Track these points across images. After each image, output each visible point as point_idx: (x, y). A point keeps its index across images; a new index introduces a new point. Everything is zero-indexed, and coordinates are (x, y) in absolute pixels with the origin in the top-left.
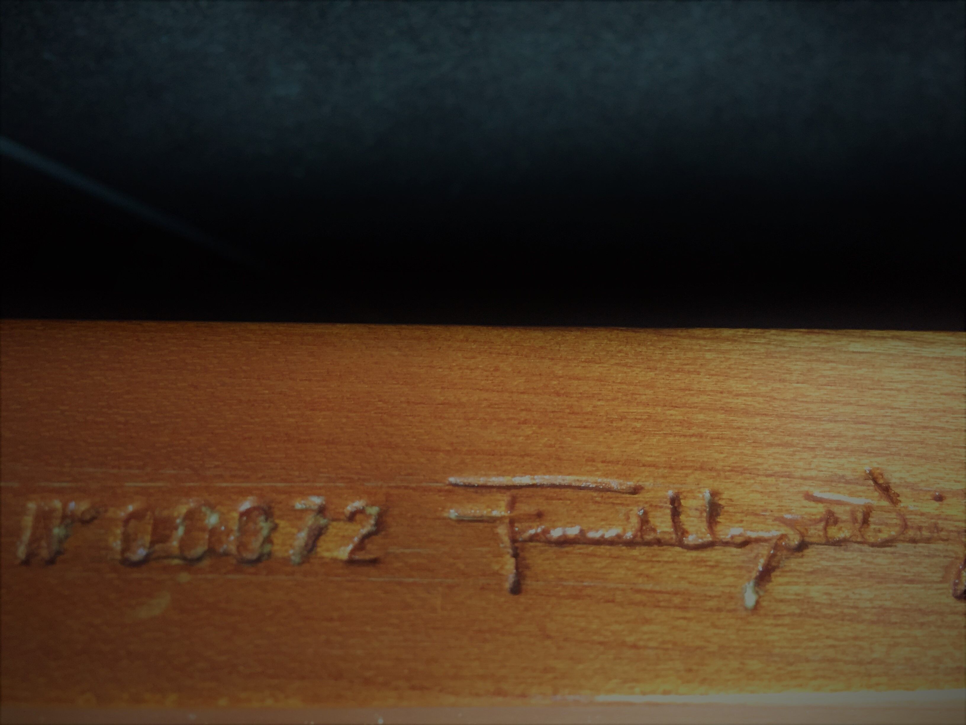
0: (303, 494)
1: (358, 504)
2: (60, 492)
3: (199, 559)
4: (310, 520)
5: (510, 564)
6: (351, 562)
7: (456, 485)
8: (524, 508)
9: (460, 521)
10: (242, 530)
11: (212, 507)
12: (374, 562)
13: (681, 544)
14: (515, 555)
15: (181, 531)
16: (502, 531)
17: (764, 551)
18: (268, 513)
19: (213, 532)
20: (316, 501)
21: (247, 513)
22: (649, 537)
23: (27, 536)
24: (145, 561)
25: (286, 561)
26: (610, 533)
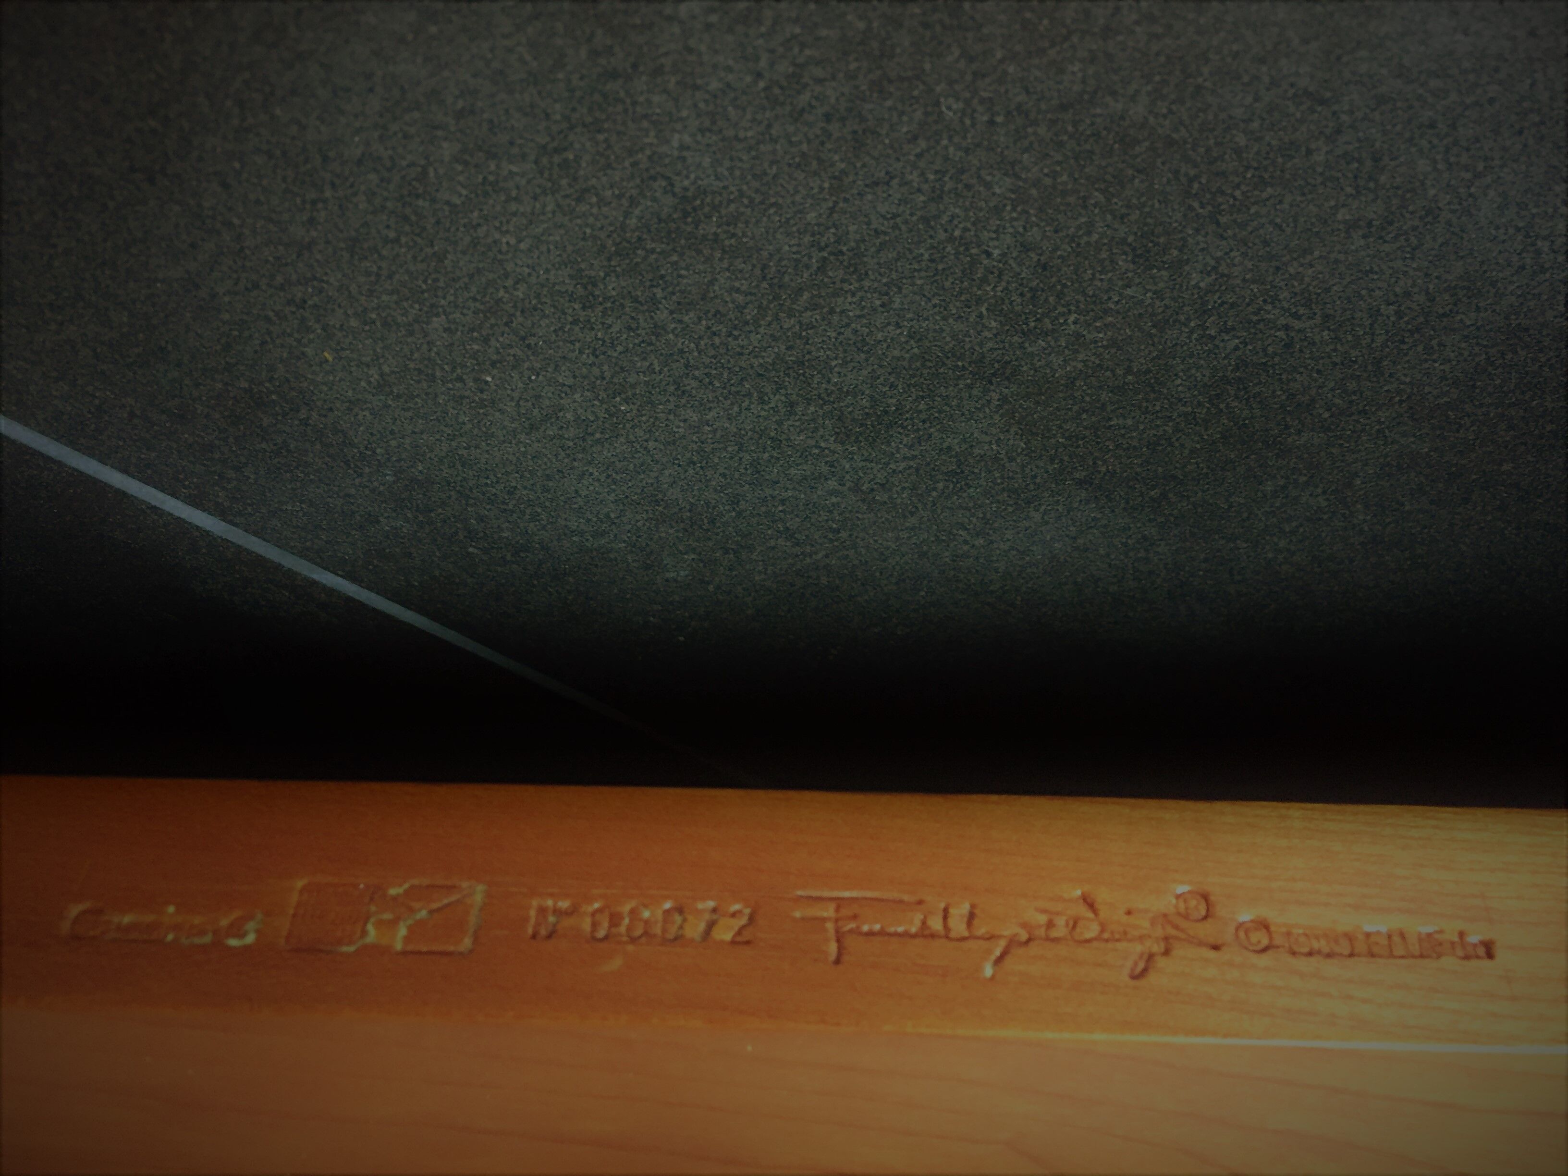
0: (703, 899)
1: (736, 907)
2: (552, 895)
3: (640, 937)
4: (707, 916)
5: (833, 947)
6: (733, 942)
7: (802, 897)
8: (845, 912)
9: (803, 919)
10: (665, 921)
11: (646, 906)
12: (748, 943)
13: (947, 937)
14: (838, 941)
15: (626, 921)
16: (830, 926)
17: (1003, 943)
18: (680, 910)
19: (647, 922)
20: (711, 904)
21: (667, 912)
22: (927, 932)
23: (533, 921)
24: (606, 938)
25: (692, 940)
26: (900, 929)
